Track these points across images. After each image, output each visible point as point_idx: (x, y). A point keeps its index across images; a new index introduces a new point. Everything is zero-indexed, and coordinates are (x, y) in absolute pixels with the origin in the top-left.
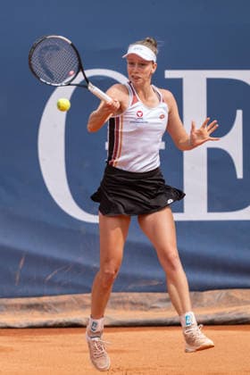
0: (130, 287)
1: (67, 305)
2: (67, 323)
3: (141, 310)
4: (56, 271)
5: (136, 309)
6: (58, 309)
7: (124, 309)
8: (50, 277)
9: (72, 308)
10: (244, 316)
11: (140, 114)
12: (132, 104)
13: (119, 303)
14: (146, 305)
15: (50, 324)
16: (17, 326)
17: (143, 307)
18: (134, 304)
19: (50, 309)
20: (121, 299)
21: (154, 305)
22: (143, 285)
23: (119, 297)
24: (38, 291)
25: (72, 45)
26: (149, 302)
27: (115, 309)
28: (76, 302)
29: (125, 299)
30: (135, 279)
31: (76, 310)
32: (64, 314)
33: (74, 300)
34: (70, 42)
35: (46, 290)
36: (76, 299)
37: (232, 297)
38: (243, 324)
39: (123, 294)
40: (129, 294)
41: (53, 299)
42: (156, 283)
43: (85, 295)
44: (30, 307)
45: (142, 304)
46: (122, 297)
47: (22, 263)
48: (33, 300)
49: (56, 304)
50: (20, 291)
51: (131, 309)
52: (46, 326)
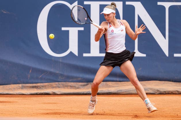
0: (70, 80)
1: (47, 87)
2: (44, 93)
3: (74, 89)
4: (43, 74)
5: (72, 88)
6: (43, 88)
7: (68, 88)
8: (41, 76)
9: (48, 88)
10: (110, 91)
11: (112, 31)
12: (110, 27)
13: (66, 86)
14: (76, 87)
15: (38, 93)
16: (26, 94)
17: (75, 88)
18: (71, 87)
19: (40, 88)
20: (66, 85)
21: (79, 87)
22: (75, 80)
23: (66, 84)
24: (36, 81)
25: (83, 8)
26: (77, 86)
27: (64, 88)
28: (50, 86)
29: (68, 85)
30: (72, 78)
31: (50, 88)
32: (45, 90)
33: (49, 85)
34: (83, 7)
35: (39, 81)
36: (50, 85)
37: (108, 84)
38: (110, 94)
39: (67, 83)
40: (69, 83)
41: (42, 84)
42: (80, 79)
43: (53, 83)
44: (33, 87)
45: (74, 87)
46: (67, 84)
47: (31, 71)
48: (34, 85)
49: (42, 86)
50: (30, 81)
51: (70, 88)
52: (37, 94)
